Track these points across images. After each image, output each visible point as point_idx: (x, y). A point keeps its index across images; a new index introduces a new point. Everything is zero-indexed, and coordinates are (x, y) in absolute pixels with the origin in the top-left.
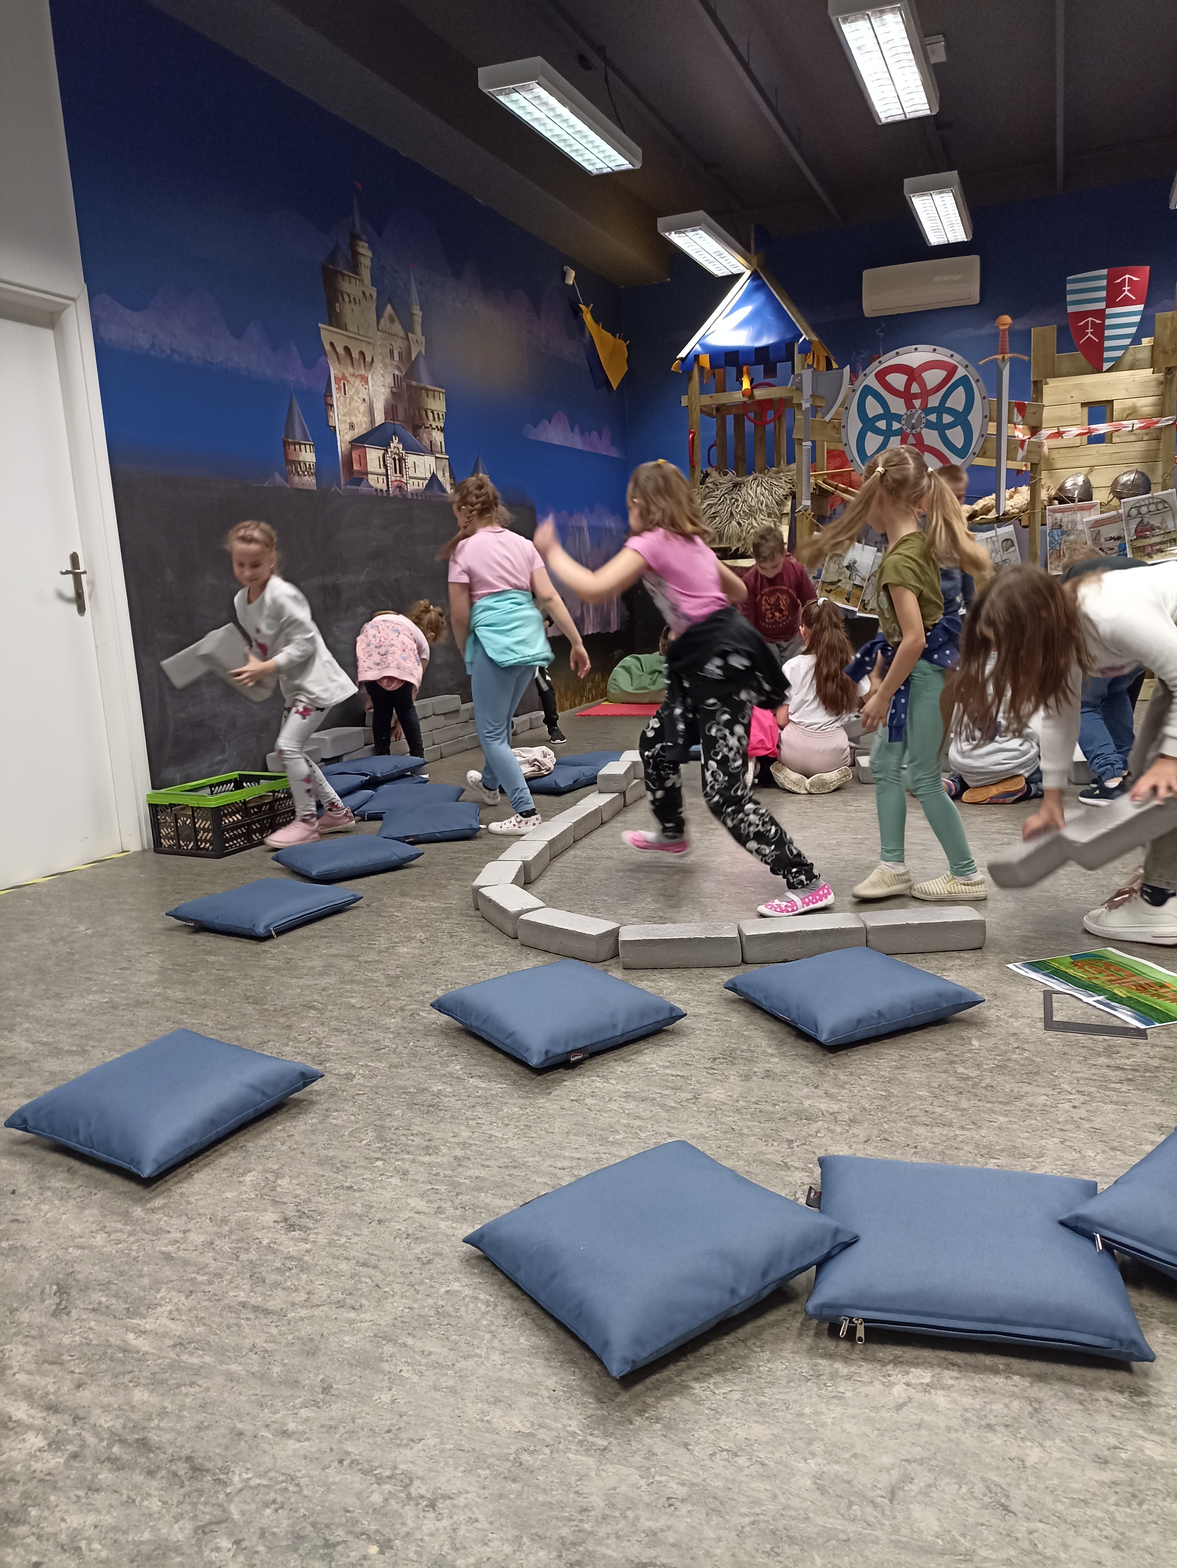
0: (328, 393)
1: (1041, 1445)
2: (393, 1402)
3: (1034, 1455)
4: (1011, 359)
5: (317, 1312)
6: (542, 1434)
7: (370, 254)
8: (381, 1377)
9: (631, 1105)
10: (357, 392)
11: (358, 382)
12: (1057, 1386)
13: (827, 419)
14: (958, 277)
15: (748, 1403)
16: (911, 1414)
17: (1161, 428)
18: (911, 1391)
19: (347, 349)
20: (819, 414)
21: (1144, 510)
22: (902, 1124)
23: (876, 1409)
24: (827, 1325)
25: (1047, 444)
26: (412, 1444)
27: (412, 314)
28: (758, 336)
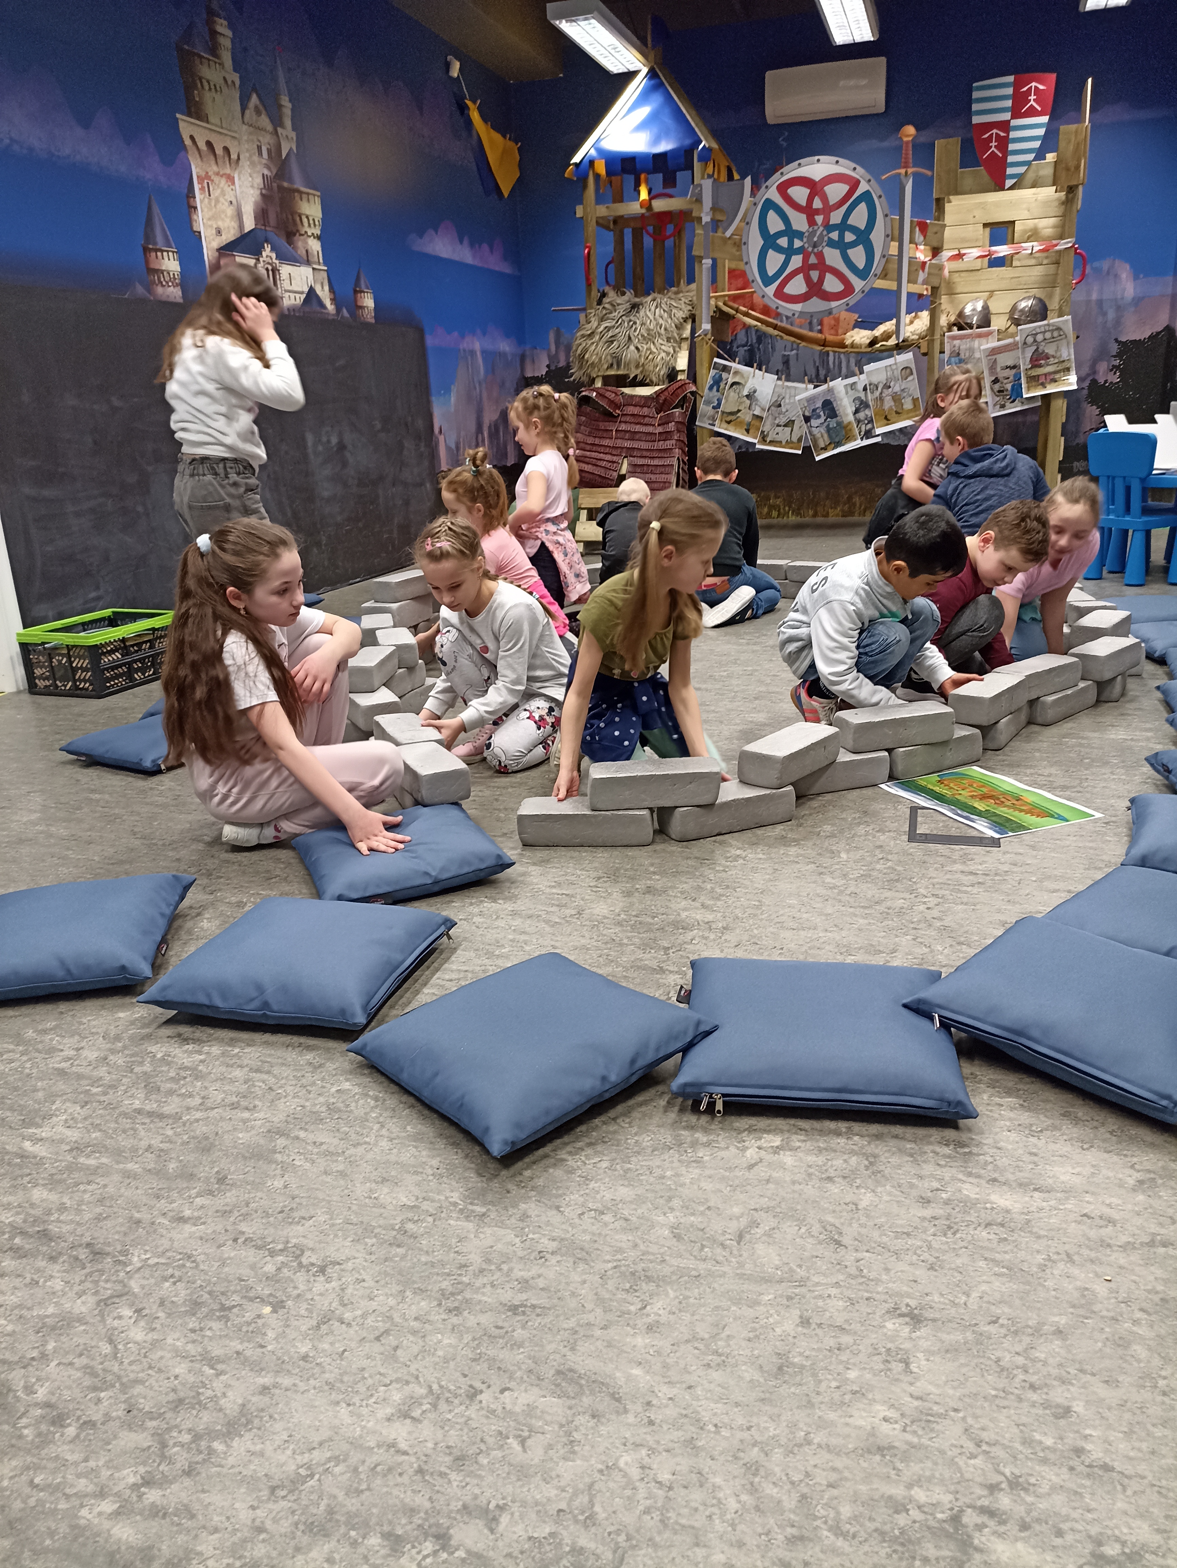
0: (191, 193)
1: (873, 1191)
2: (286, 1187)
3: (866, 1199)
4: (915, 175)
5: (213, 1114)
6: (426, 1205)
7: (229, 33)
8: (274, 1166)
9: (517, 922)
10: (223, 193)
11: (223, 181)
12: (893, 1143)
13: (728, 234)
14: (864, 82)
15: (616, 1170)
16: (762, 1171)
17: (1060, 251)
18: (763, 1152)
19: (209, 144)
20: (720, 230)
21: (1040, 338)
22: (771, 929)
23: (730, 1169)
24: (690, 1102)
25: (948, 267)
26: (303, 1221)
27: (280, 106)
28: (656, 141)
